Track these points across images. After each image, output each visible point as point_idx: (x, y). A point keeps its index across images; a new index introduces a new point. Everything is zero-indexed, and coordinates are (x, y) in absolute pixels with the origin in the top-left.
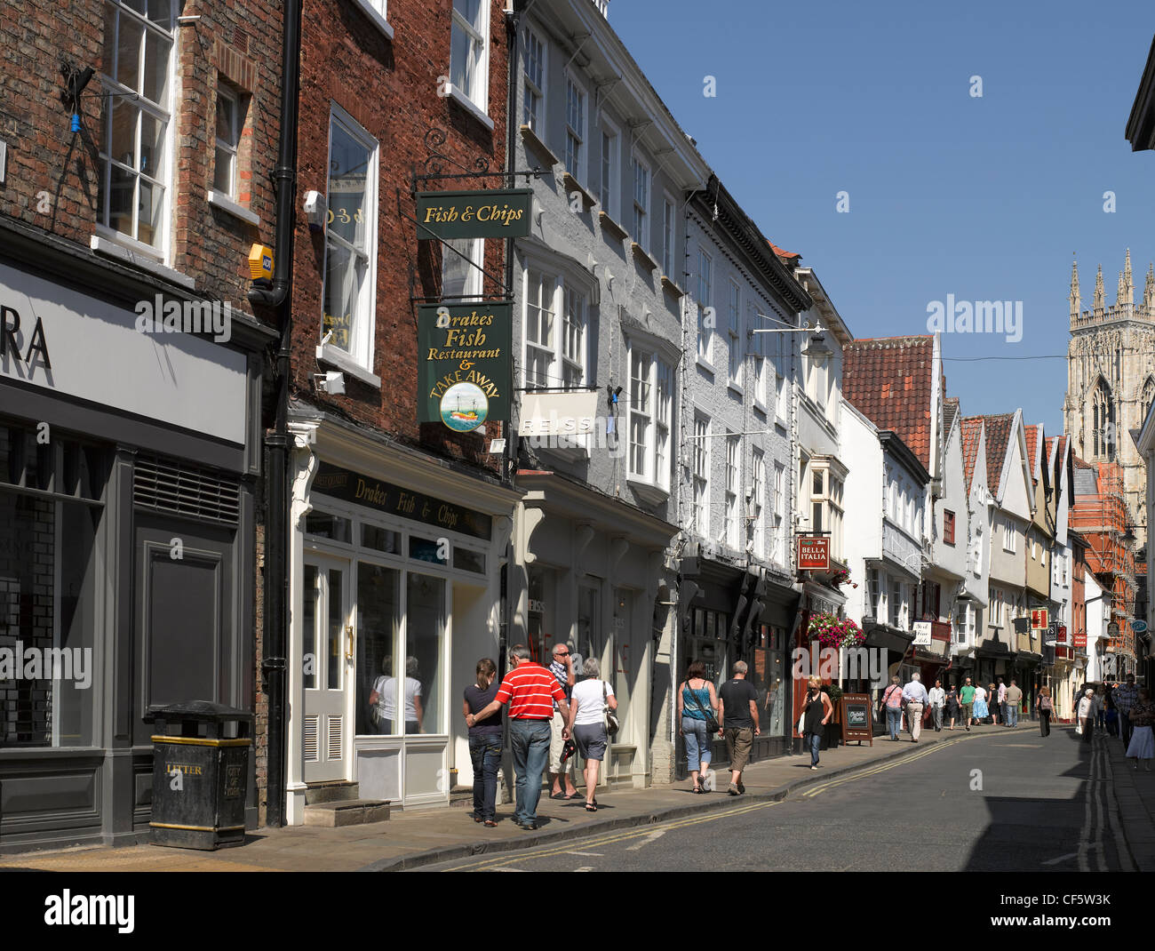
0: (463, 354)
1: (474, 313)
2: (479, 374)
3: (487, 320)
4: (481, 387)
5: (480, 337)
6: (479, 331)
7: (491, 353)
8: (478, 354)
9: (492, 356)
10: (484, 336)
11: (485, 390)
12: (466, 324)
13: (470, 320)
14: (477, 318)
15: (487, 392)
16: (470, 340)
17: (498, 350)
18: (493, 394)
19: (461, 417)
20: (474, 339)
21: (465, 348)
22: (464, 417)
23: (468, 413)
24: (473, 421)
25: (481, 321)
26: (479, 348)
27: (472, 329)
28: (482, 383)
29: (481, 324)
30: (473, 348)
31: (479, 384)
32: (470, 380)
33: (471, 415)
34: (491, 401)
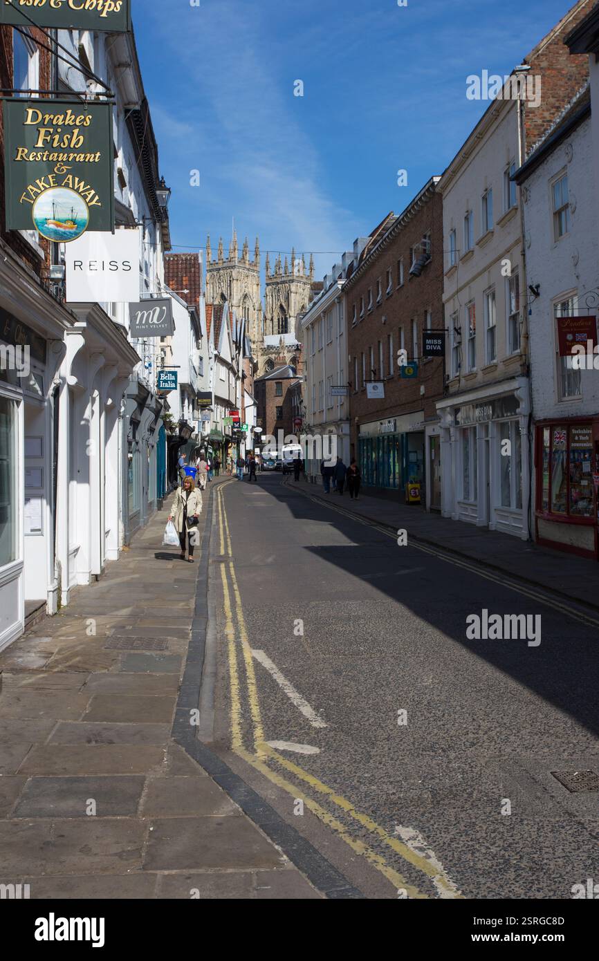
0: (58, 157)
1: (69, 112)
2: (77, 179)
3: (85, 120)
4: (80, 193)
5: (77, 139)
6: (76, 131)
7: (91, 157)
8: (75, 158)
9: (91, 160)
10: (81, 138)
11: (85, 197)
12: (60, 123)
13: (64, 119)
14: (73, 117)
15: (88, 200)
16: (66, 141)
17: (98, 154)
18: (93, 203)
19: (57, 226)
20: (70, 141)
21: (60, 150)
22: (61, 226)
23: (66, 221)
24: (71, 231)
25: (78, 120)
26: (75, 150)
27: (68, 129)
28: (81, 190)
29: (78, 124)
30: (69, 150)
31: (77, 191)
32: (67, 185)
33: (69, 224)
34: (92, 210)
